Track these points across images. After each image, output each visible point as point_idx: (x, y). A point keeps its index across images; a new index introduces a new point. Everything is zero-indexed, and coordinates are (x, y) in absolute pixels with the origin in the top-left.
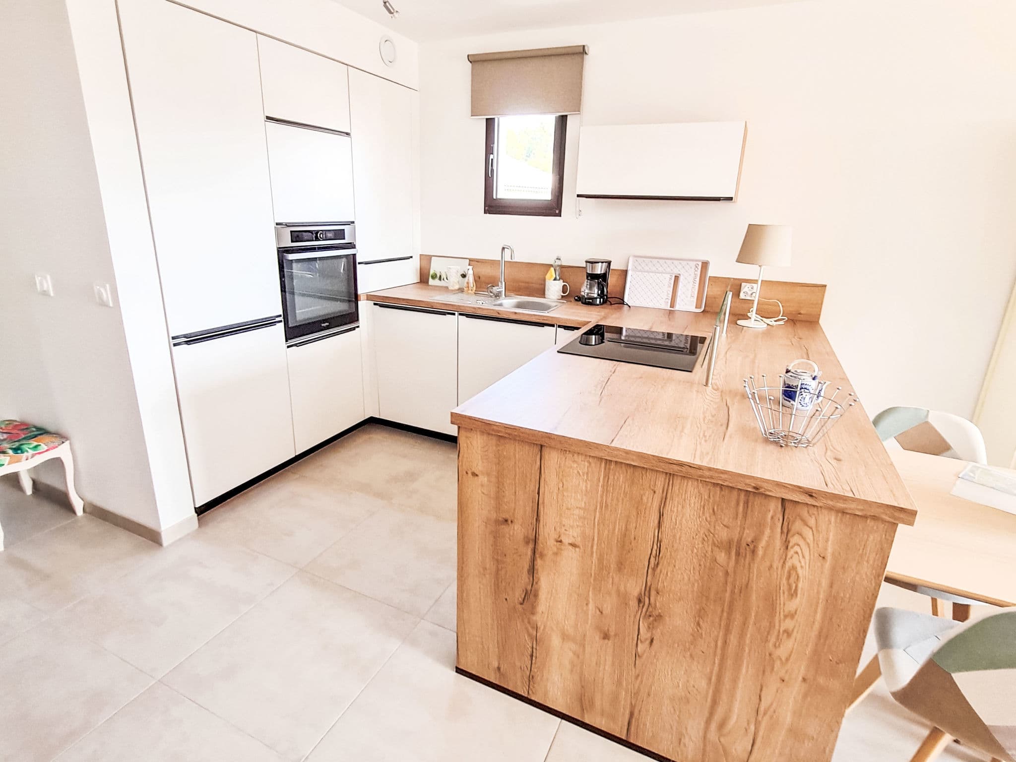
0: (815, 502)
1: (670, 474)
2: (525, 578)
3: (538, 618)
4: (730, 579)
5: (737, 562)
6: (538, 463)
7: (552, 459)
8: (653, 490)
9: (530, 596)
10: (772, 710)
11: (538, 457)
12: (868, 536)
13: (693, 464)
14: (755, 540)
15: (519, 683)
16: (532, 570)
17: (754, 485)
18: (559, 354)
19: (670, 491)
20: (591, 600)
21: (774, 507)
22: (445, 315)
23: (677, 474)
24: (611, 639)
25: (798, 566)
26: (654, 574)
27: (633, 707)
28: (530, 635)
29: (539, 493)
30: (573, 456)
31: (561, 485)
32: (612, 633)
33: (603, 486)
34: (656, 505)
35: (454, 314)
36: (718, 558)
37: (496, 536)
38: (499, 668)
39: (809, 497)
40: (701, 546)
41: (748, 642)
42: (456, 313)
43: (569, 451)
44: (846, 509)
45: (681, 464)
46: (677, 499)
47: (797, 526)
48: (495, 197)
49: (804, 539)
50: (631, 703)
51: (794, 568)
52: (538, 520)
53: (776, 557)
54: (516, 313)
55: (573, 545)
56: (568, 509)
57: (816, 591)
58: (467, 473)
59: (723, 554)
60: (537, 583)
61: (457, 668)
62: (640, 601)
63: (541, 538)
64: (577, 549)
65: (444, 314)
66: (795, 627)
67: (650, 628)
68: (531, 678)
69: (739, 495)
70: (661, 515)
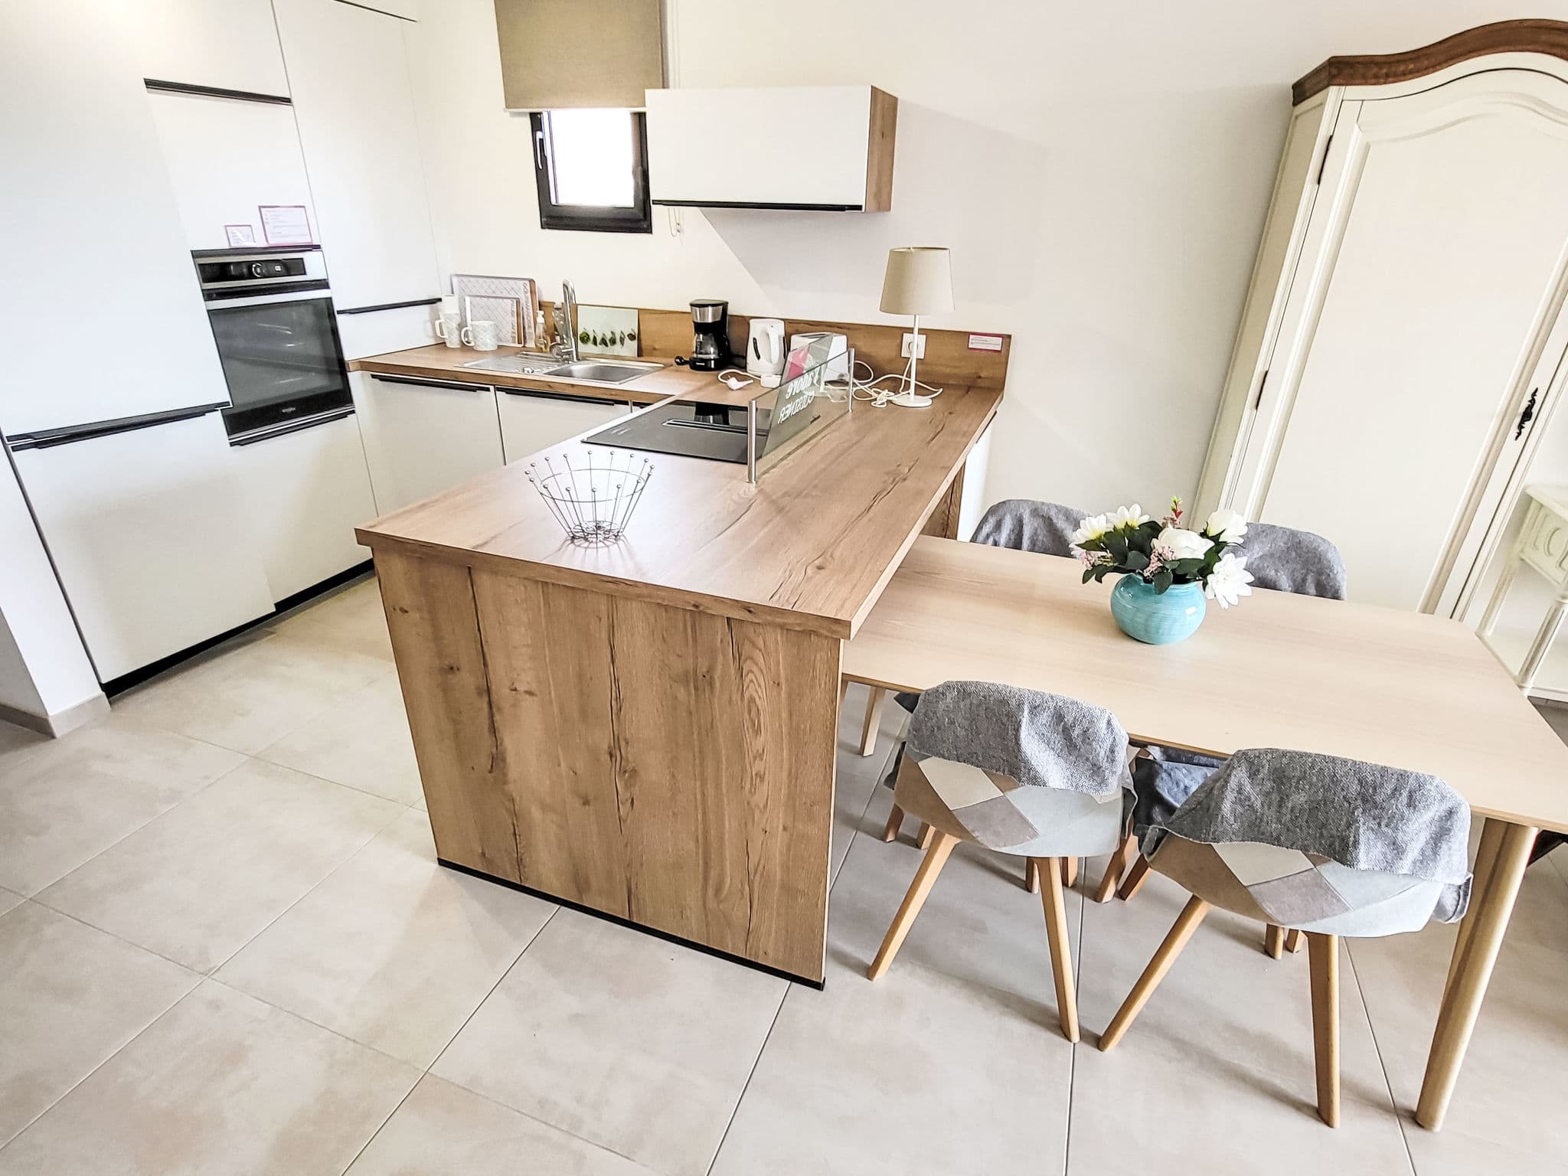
0: (753, 617)
2: (487, 740)
3: (511, 788)
4: (694, 719)
5: (697, 696)
6: (471, 591)
7: (485, 582)
8: (597, 617)
9: (497, 760)
10: (761, 868)
11: (469, 583)
12: (815, 656)
13: (629, 580)
14: (711, 669)
15: (508, 868)
16: (493, 729)
17: (693, 602)
18: (583, 444)
19: (615, 615)
20: (562, 760)
21: (721, 626)
22: (475, 391)
23: (616, 594)
24: (592, 803)
25: (755, 694)
26: (618, 719)
27: (629, 881)
28: (507, 809)
29: (479, 630)
30: (506, 579)
31: (501, 618)
32: (591, 798)
33: (545, 616)
34: (604, 635)
35: (488, 390)
36: (678, 695)
37: (446, 689)
38: (483, 854)
39: (748, 613)
40: (659, 681)
41: (724, 791)
42: (492, 387)
44: (786, 624)
45: (616, 582)
46: (624, 627)
47: (747, 649)
48: (553, 201)
49: (757, 665)
50: (626, 877)
51: (752, 700)
52: (485, 665)
53: (734, 688)
54: (573, 385)
55: (530, 693)
56: (515, 647)
57: (777, 726)
58: (394, 609)
59: (682, 690)
60: (501, 744)
61: (439, 859)
62: (611, 755)
63: (493, 687)
64: (535, 698)
65: (474, 389)
66: (765, 768)
67: (628, 786)
68: (519, 861)
69: (684, 616)
70: (612, 649)
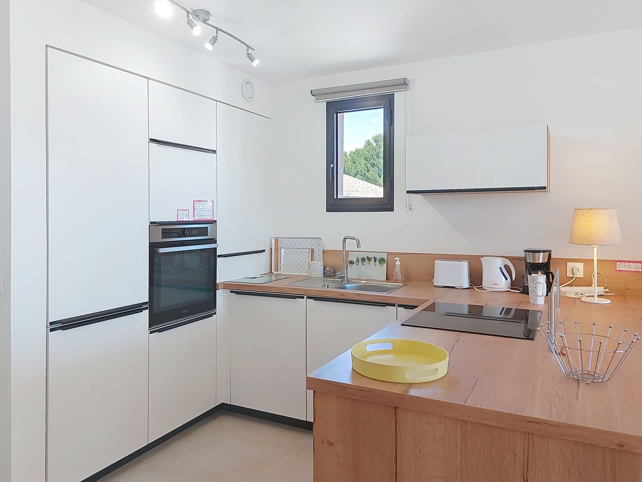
1: (529, 433)
6: (394, 428)
7: (408, 422)
8: (513, 453)
11: (393, 421)
13: (551, 421)
18: (403, 326)
19: (531, 452)
22: (294, 299)
23: (536, 433)
29: (396, 462)
30: (428, 418)
31: (418, 451)
33: (461, 450)
34: (518, 470)
35: (303, 298)
42: (305, 296)
43: (424, 413)
45: (538, 422)
46: (539, 463)
48: (335, 197)
54: (358, 294)
56: (427, 478)
58: (323, 442)
65: (294, 297)
69: (604, 454)
